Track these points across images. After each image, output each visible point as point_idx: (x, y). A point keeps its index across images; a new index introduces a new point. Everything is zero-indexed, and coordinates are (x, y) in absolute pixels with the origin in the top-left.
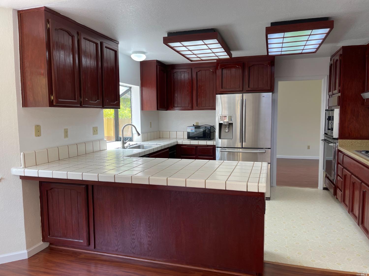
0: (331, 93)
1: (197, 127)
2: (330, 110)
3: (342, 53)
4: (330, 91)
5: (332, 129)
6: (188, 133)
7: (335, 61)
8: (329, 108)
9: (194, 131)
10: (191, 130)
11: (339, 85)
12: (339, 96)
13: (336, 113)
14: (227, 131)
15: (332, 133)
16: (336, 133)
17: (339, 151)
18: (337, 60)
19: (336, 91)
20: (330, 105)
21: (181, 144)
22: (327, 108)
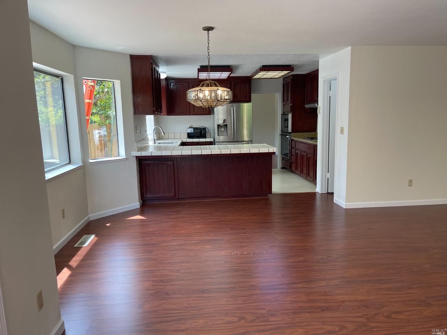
0: (285, 103)
1: (195, 129)
2: (284, 114)
3: (292, 78)
4: (283, 101)
5: (287, 127)
6: (188, 134)
7: (287, 82)
8: (283, 113)
9: (193, 131)
10: (191, 131)
11: (291, 99)
12: (291, 106)
13: (290, 116)
14: (223, 130)
15: (288, 129)
16: (290, 130)
17: (292, 140)
18: (289, 82)
19: (289, 102)
20: (284, 111)
21: (186, 141)
22: (282, 114)
